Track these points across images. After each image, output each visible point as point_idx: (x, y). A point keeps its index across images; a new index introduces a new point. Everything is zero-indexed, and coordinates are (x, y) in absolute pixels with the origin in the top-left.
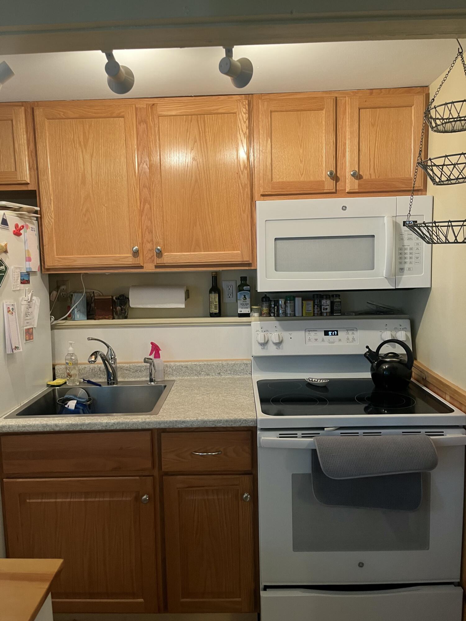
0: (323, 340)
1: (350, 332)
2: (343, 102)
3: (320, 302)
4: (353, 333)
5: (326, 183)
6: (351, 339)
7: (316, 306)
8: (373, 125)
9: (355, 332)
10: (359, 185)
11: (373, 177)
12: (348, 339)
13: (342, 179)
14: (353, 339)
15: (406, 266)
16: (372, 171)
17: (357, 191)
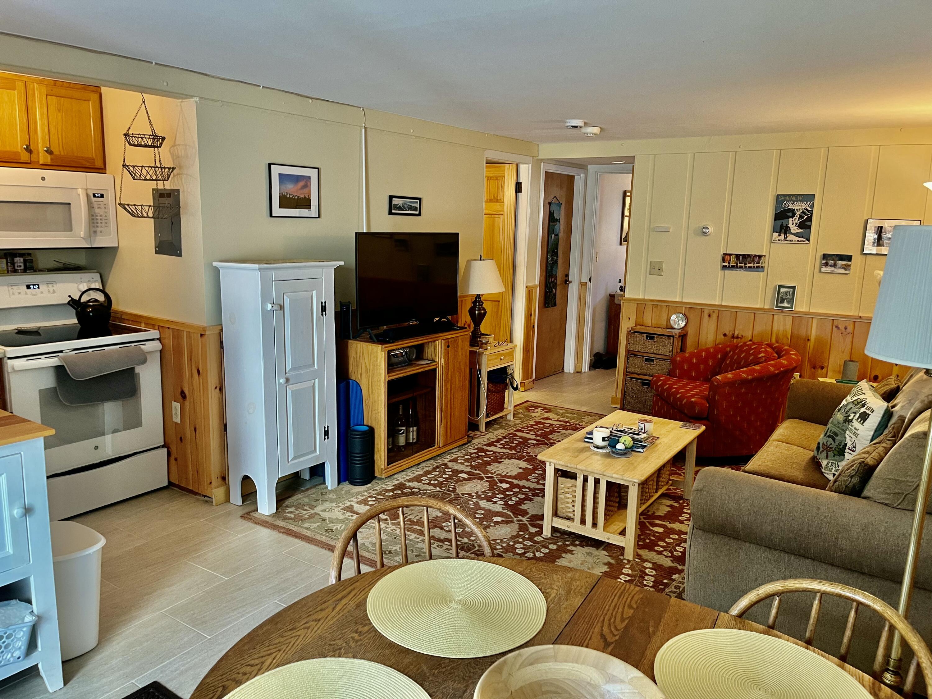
0: (26, 294)
1: (50, 285)
2: (32, 86)
3: (13, 260)
4: (53, 286)
5: (22, 154)
6: (51, 291)
7: (9, 264)
8: (59, 111)
9: (54, 285)
10: (52, 159)
11: (62, 153)
12: (49, 291)
13: (35, 152)
14: (54, 292)
15: (99, 229)
16: (61, 149)
17: (49, 163)
